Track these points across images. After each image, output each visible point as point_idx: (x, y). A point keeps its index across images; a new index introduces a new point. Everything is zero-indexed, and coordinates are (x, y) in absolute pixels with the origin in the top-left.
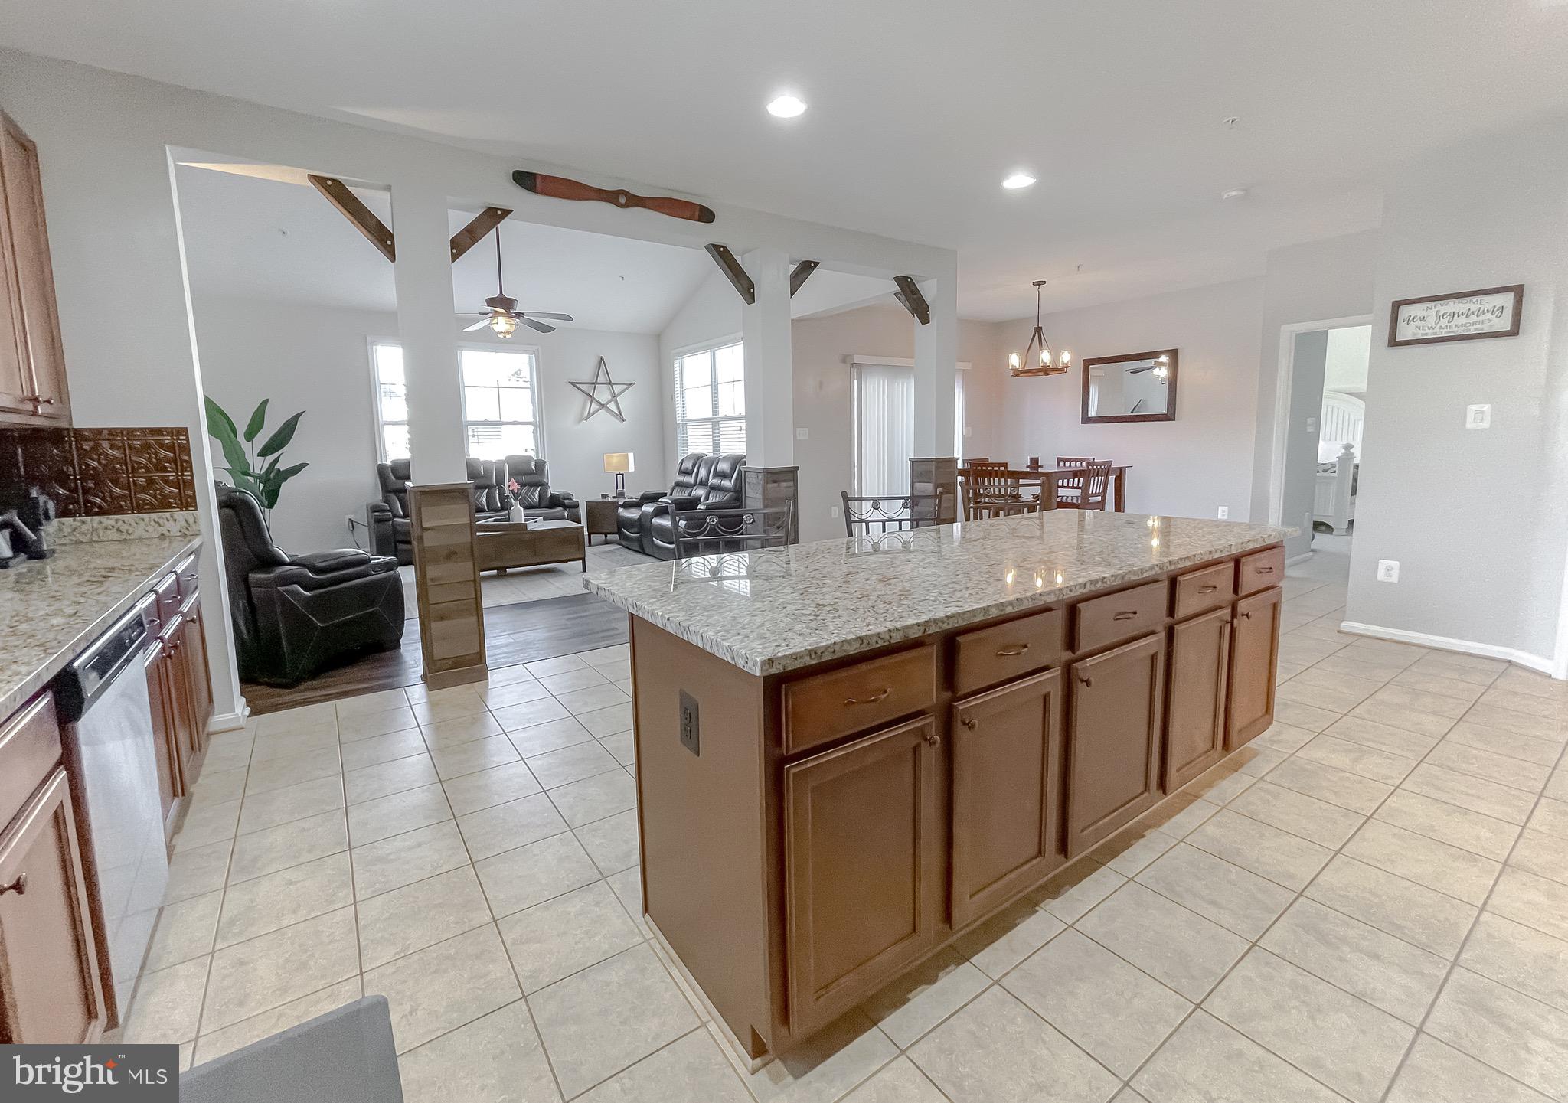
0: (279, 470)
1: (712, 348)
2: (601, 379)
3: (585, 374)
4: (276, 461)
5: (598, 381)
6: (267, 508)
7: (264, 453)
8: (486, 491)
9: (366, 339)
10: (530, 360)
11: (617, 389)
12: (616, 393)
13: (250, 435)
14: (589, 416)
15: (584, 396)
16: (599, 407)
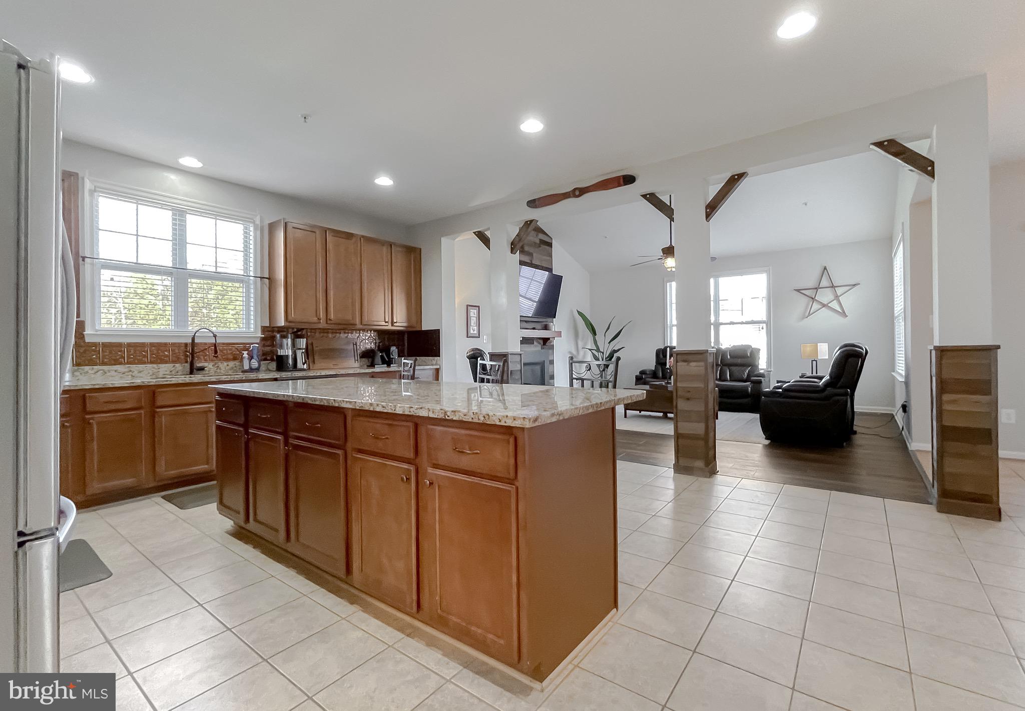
2: (824, 284)
3: (809, 281)
5: (821, 286)
11: (839, 291)
12: (839, 294)
14: (809, 315)
15: (806, 299)
16: (821, 307)
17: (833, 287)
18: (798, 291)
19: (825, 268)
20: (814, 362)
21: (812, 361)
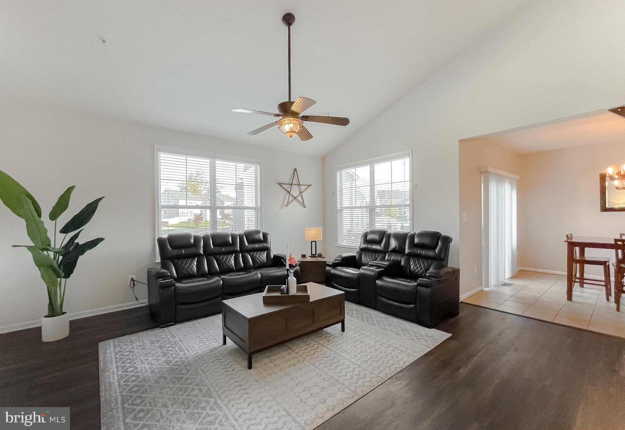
0: (77, 244)
1: (372, 164)
2: (295, 182)
3: (286, 178)
4: (76, 236)
5: (293, 183)
6: (64, 278)
7: (65, 230)
8: (234, 255)
9: (154, 147)
10: (256, 168)
11: (303, 188)
12: (302, 190)
13: (54, 216)
14: (288, 204)
15: (286, 192)
16: (293, 199)
17: (299, 184)
18: (280, 184)
19: (296, 170)
20: (314, 243)
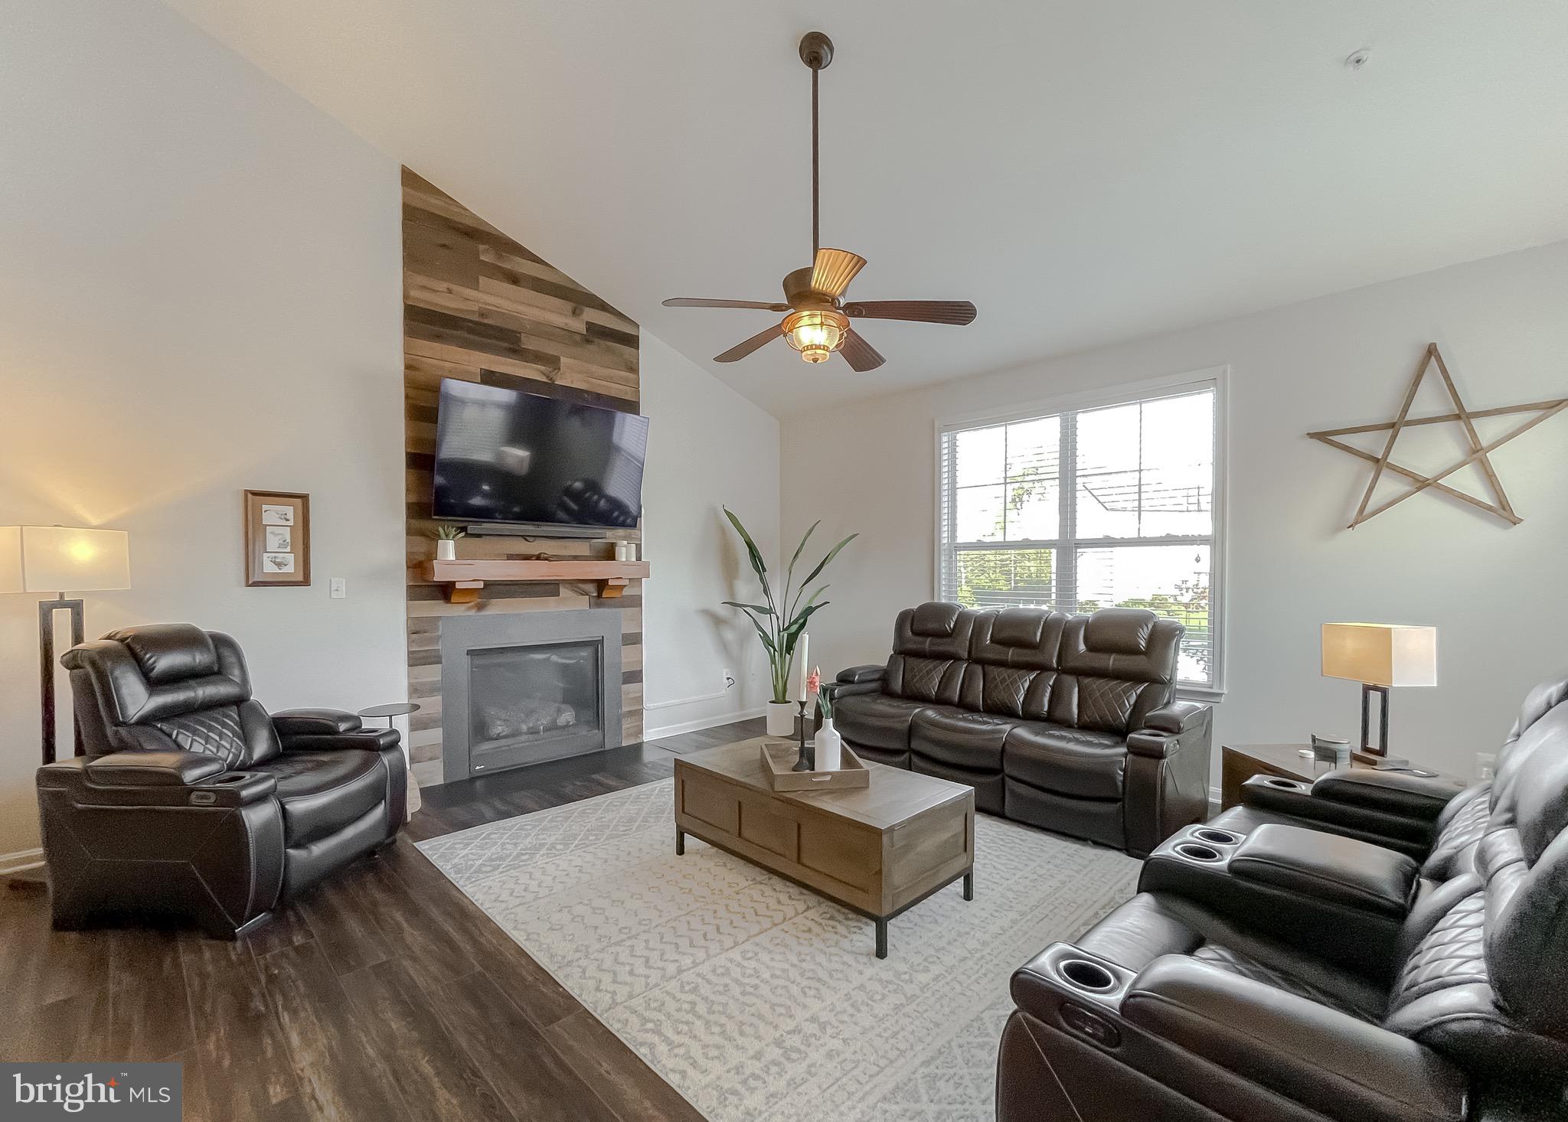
2: (1425, 409)
3: (1365, 403)
5: (1414, 417)
11: (1488, 431)
12: (1484, 442)
14: (1362, 516)
15: (1354, 464)
16: (1407, 488)
17: (1461, 415)
18: (1323, 437)
19: (1432, 351)
20: (1375, 698)
21: (1367, 689)
